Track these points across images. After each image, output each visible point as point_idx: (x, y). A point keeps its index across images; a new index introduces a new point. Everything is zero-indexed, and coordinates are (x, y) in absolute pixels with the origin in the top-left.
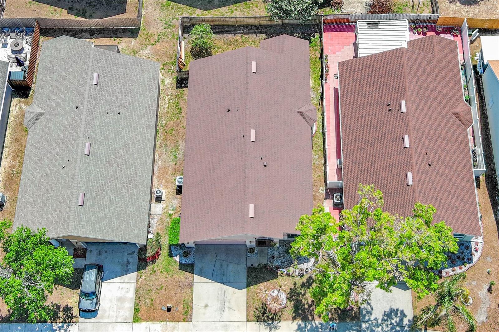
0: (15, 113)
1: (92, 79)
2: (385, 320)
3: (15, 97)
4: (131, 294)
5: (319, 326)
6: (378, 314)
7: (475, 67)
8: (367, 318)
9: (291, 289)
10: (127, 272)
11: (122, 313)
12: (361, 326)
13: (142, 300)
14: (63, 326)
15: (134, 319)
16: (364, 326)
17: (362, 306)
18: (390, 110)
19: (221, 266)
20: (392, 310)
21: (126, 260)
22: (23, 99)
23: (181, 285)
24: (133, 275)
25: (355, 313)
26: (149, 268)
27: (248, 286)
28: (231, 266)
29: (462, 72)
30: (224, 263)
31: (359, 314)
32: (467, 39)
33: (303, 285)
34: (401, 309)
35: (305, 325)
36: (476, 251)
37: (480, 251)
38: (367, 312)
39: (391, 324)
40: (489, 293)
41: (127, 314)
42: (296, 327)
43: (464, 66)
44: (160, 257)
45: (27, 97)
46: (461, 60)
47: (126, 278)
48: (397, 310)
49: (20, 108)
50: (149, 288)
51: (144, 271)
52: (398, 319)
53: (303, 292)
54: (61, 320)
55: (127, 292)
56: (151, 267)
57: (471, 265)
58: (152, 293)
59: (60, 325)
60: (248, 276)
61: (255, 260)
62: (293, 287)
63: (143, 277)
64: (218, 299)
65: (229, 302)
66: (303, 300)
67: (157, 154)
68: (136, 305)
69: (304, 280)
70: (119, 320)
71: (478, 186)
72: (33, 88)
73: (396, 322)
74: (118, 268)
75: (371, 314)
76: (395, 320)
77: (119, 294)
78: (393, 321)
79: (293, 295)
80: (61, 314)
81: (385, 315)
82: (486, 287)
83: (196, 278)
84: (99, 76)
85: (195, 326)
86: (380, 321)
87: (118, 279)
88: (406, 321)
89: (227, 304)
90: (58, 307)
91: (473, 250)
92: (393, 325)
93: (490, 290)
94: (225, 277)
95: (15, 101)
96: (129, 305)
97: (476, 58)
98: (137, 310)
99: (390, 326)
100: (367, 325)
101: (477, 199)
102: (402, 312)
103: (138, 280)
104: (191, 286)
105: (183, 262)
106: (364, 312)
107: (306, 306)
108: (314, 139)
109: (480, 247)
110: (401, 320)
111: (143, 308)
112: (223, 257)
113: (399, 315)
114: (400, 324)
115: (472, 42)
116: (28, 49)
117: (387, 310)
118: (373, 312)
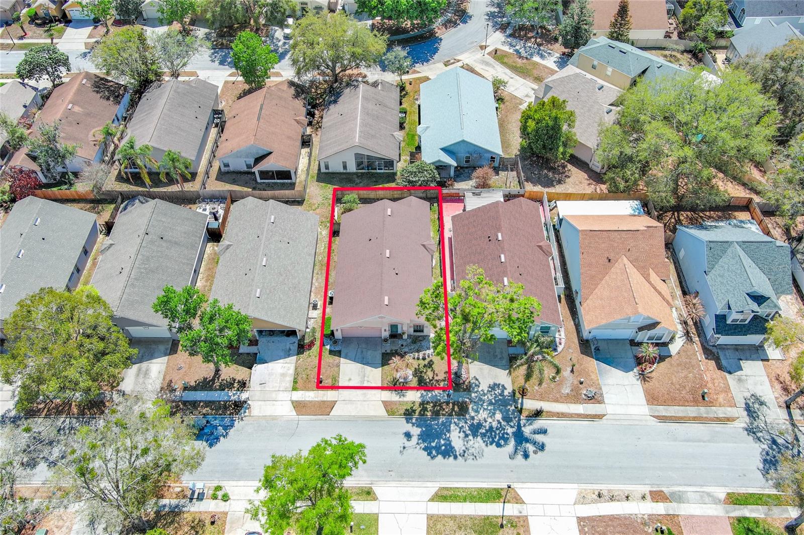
0: (209, 252)
1: (270, 219)
2: (490, 391)
3: (210, 242)
4: (292, 371)
5: (438, 394)
6: (484, 387)
7: (554, 226)
8: (476, 390)
9: (415, 368)
10: (289, 356)
11: (284, 384)
12: (471, 395)
13: (300, 376)
14: (237, 394)
15: (293, 388)
16: (473, 395)
17: (472, 382)
18: (490, 240)
19: (362, 352)
20: (495, 384)
21: (288, 348)
22: (215, 244)
23: (331, 365)
24: (293, 359)
25: (466, 386)
26: (306, 353)
27: (383, 366)
28: (369, 352)
29: (544, 229)
30: (364, 350)
31: (470, 386)
32: (547, 209)
33: (425, 366)
34: (502, 383)
35: (427, 393)
36: (560, 344)
37: (563, 344)
38: (476, 386)
39: (495, 394)
40: (572, 374)
41: (288, 385)
42: (420, 395)
43: (546, 224)
44: (315, 346)
45: (219, 242)
46: (543, 220)
47: (288, 360)
48: (499, 384)
49: (213, 249)
50: (305, 367)
51: (302, 356)
52: (500, 391)
53: (425, 371)
54: (236, 389)
55: (288, 370)
56: (308, 352)
57: (556, 353)
58: (308, 370)
59: (235, 392)
60: (382, 359)
61: (388, 347)
62: (417, 367)
63: (301, 360)
64: (359, 375)
65: (368, 377)
66: (425, 376)
67: (314, 279)
68: (295, 379)
69: (426, 362)
70: (281, 389)
71: (560, 302)
72: (223, 237)
73: (498, 393)
74: (282, 354)
75: (479, 387)
76: (498, 391)
77: (281, 371)
78: (496, 392)
79: (417, 373)
80: (236, 385)
81: (490, 387)
82: (569, 369)
83: (342, 360)
84: (275, 218)
85: (340, 394)
86: (486, 392)
87: (281, 361)
88: (506, 393)
89: (366, 378)
90: (234, 380)
91: (558, 344)
92: (496, 394)
93: (572, 371)
94: (365, 360)
95: (209, 245)
96: (289, 379)
97: (554, 220)
98: (295, 382)
99: (493, 396)
100: (476, 395)
101: (560, 310)
102: (503, 386)
103: (297, 361)
104: (338, 366)
105: (333, 349)
106: (474, 385)
107: (428, 380)
108: (434, 270)
109: (563, 341)
110: (503, 392)
111: (300, 381)
112: (364, 346)
113: (501, 388)
114: (502, 394)
115: (551, 210)
116: (221, 212)
117: (492, 384)
118: (481, 386)
